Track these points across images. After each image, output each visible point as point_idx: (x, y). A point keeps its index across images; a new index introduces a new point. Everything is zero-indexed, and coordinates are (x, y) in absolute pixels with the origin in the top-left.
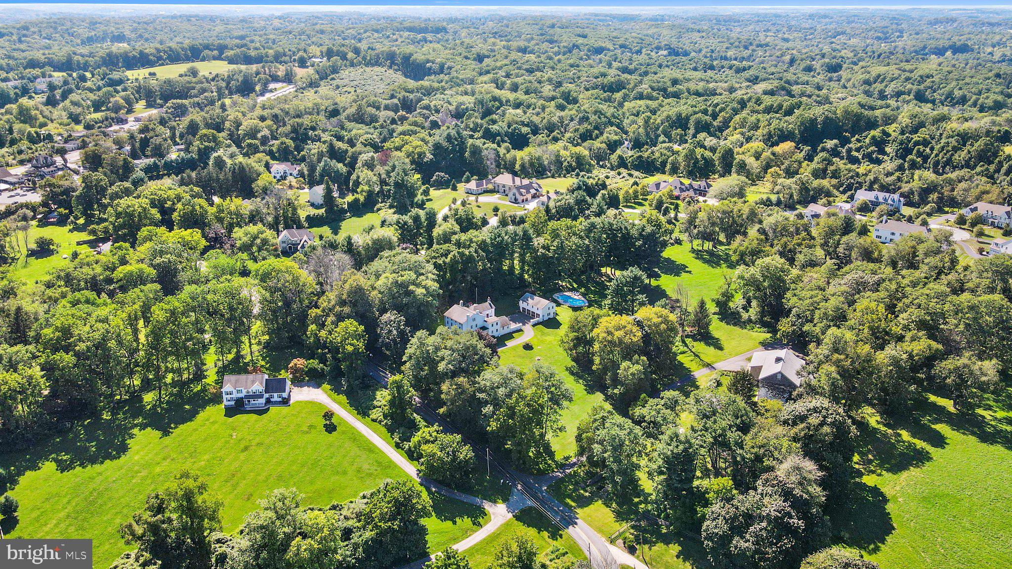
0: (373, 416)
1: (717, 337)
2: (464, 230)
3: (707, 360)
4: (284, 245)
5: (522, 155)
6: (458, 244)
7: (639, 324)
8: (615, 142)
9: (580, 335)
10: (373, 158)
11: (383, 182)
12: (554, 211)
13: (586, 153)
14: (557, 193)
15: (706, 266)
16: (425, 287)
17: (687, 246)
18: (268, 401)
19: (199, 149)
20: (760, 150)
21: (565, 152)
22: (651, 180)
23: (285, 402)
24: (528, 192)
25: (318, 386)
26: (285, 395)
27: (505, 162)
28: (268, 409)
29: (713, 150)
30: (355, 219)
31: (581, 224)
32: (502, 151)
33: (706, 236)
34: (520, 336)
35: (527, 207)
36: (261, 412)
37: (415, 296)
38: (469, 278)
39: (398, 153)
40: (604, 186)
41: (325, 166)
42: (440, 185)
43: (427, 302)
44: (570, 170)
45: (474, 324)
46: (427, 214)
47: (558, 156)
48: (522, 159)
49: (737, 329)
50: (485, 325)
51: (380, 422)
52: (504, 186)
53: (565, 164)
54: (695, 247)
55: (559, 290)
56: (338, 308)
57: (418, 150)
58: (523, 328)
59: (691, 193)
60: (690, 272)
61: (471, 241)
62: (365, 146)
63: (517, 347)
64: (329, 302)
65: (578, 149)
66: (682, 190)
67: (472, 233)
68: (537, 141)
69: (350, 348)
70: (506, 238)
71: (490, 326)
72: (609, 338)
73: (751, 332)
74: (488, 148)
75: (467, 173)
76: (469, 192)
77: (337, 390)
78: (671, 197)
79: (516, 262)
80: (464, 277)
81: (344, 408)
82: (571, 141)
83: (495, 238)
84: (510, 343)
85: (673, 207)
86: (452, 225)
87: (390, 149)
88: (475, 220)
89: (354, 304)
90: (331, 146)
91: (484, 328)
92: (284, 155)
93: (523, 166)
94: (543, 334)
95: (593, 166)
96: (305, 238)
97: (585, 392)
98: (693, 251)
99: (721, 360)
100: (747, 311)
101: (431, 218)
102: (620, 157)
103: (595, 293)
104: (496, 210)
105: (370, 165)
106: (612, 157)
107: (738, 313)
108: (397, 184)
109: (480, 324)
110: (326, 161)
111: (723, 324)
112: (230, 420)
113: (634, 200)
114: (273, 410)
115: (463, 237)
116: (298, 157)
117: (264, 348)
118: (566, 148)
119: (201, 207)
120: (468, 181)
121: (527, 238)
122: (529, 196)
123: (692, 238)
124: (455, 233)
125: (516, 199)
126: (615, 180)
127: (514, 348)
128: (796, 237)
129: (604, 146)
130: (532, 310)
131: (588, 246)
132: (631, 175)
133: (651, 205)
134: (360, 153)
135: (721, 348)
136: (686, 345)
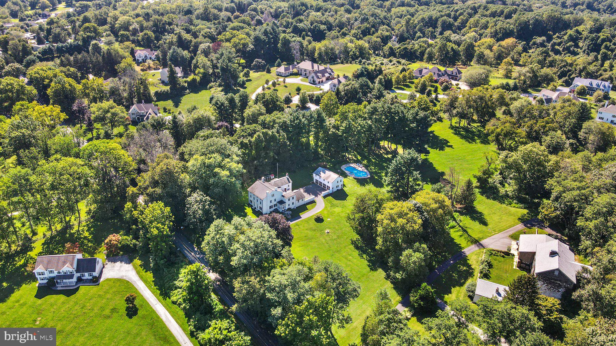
0: (174, 298)
1: (480, 210)
2: (269, 111)
3: (475, 236)
4: (134, 116)
5: (320, 46)
6: (264, 125)
7: (419, 209)
8: (387, 36)
9: (365, 215)
10: (209, 47)
11: (215, 67)
12: (343, 93)
13: (367, 45)
14: (346, 77)
15: (463, 141)
16: (230, 170)
17: (447, 123)
18: (80, 280)
19: (84, 39)
20: (491, 44)
21: (351, 44)
22: (415, 66)
23: (95, 281)
24: (323, 76)
25: (130, 261)
26: (96, 274)
27: (308, 51)
28: (77, 289)
29: (458, 44)
30: (192, 95)
31: (365, 108)
32: (305, 43)
33: (462, 116)
34: (313, 207)
35: (322, 87)
36: (69, 292)
37: (219, 179)
38: (272, 154)
39: (228, 44)
40: (380, 72)
41: (173, 52)
42: (258, 68)
43: (231, 182)
44: (354, 58)
45: (273, 199)
46: (240, 96)
47: (346, 47)
48: (320, 49)
49: (496, 203)
50: (283, 199)
51: (180, 305)
52: (305, 70)
53: (351, 53)
54: (453, 124)
55: (346, 161)
56: (150, 190)
57: (243, 41)
58: (316, 199)
59: (446, 78)
60: (451, 146)
61: (274, 121)
62: (205, 37)
63: (309, 219)
64: (145, 182)
65: (360, 42)
66: (439, 75)
67: (276, 115)
68: (331, 36)
69: (155, 232)
70: (303, 120)
71: (287, 201)
72: (392, 225)
73: (509, 207)
74: (295, 40)
75: (279, 60)
76: (279, 75)
77: (146, 267)
78: (431, 81)
79: (311, 138)
80: (266, 153)
81: (149, 287)
82: (355, 36)
83: (294, 120)
84: (304, 216)
85: (433, 89)
86: (260, 107)
87: (222, 41)
88: (278, 103)
89: (165, 186)
90: (180, 37)
91: (281, 202)
92: (147, 44)
93: (320, 54)
94: (333, 206)
95: (371, 54)
96: (150, 111)
97: (368, 269)
98: (452, 127)
99: (487, 237)
100: (504, 186)
101: (245, 100)
102: (391, 48)
103: (375, 165)
104: (298, 90)
105: (206, 53)
106: (385, 48)
107: (496, 188)
108: (223, 69)
109: (278, 198)
110: (174, 49)
111: (484, 198)
112: (40, 301)
113: (404, 83)
114: (83, 289)
115: (268, 118)
116: (157, 45)
117: (92, 217)
118: (351, 41)
119: (70, 85)
120: (279, 66)
121: (320, 120)
122: (324, 79)
123: (451, 116)
124: (262, 114)
125: (314, 81)
126: (388, 67)
127: (308, 220)
128: (540, 120)
129: (379, 39)
130: (323, 182)
131: (370, 126)
132: (399, 62)
133: (416, 88)
134: (201, 43)
135: (485, 224)
136: (455, 220)
